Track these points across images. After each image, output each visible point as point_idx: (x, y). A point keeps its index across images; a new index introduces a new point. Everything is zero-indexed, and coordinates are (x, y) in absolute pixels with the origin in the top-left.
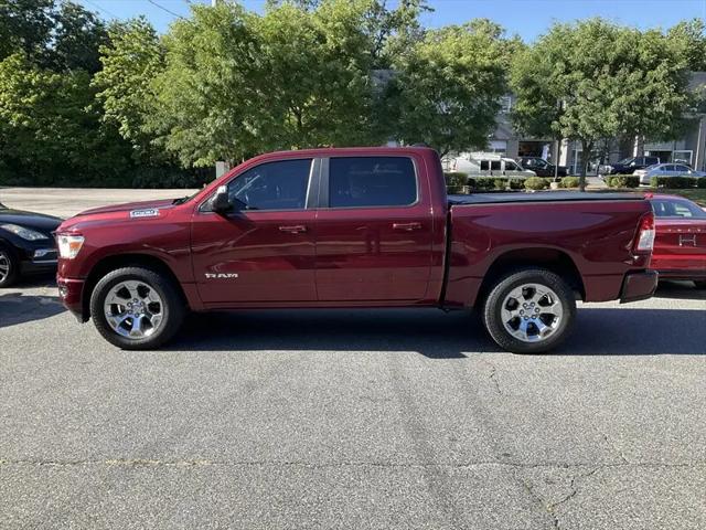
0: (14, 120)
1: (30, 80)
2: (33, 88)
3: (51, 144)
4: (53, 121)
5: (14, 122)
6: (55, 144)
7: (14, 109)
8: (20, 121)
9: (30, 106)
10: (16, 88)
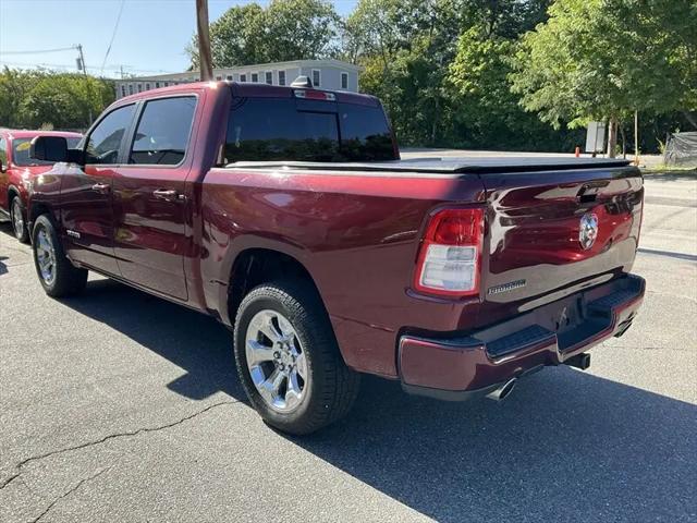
0: (464, 88)
1: (482, 49)
2: (484, 56)
3: (492, 110)
4: (497, 87)
5: (463, 91)
6: (495, 110)
7: (466, 78)
8: (468, 89)
9: (478, 74)
10: (470, 58)
